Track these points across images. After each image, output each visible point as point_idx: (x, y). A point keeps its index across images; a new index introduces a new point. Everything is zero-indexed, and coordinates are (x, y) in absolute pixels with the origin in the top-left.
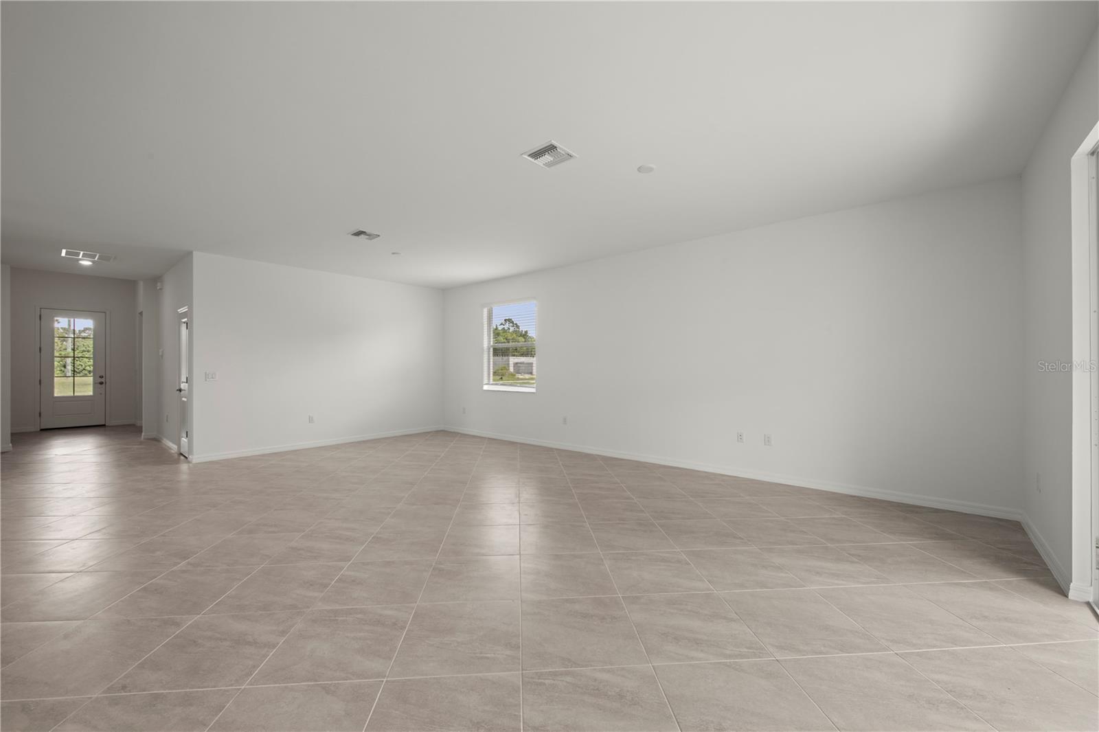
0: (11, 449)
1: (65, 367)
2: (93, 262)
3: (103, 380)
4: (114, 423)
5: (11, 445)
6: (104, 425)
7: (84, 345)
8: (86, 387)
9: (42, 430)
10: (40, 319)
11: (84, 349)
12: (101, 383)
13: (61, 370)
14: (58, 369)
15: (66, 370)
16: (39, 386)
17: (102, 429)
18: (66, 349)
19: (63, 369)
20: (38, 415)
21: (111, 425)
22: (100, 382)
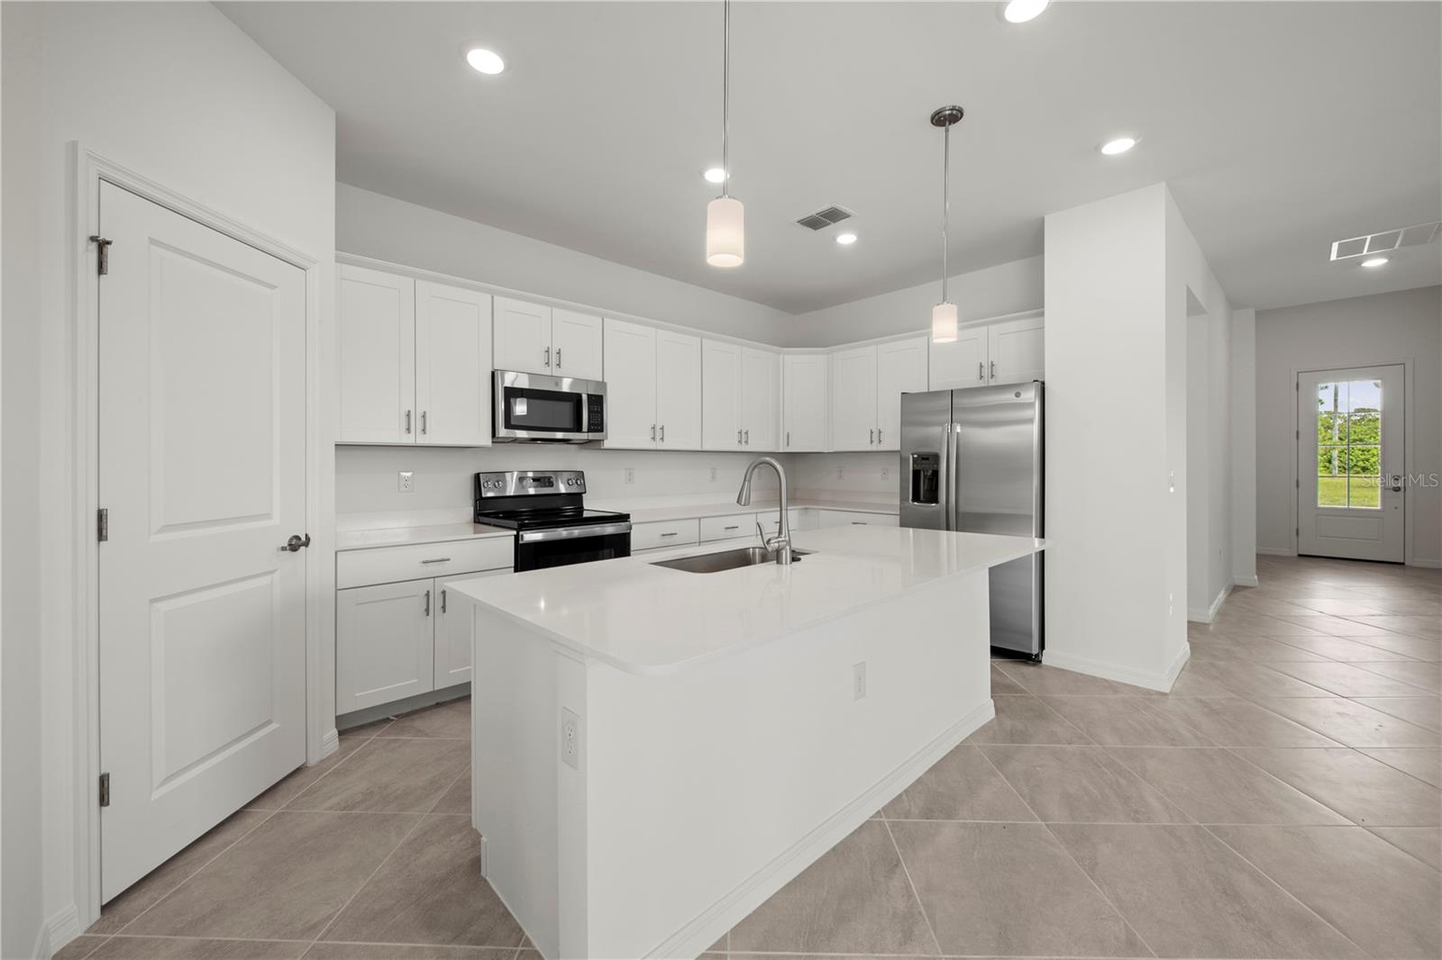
0: (1257, 584)
1: (1330, 462)
2: (1390, 257)
3: (1400, 484)
4: (1419, 562)
5: (1256, 577)
6: (1403, 564)
7: (1355, 432)
8: (1368, 495)
9: (1300, 555)
10: (1298, 389)
11: (1356, 438)
12: (1397, 489)
13: (1325, 467)
14: (1322, 464)
15: (1331, 466)
16: (1296, 489)
17: (1398, 570)
18: (1331, 439)
19: (1327, 464)
20: (1295, 533)
21: (1415, 564)
22: (1394, 489)
